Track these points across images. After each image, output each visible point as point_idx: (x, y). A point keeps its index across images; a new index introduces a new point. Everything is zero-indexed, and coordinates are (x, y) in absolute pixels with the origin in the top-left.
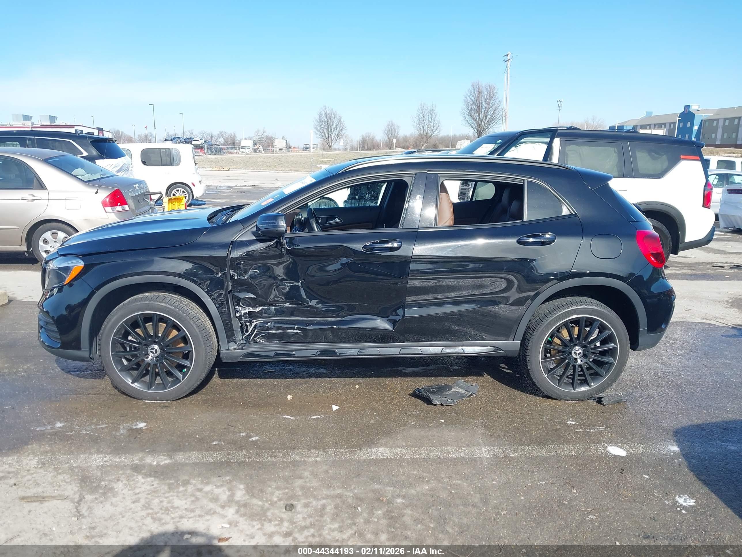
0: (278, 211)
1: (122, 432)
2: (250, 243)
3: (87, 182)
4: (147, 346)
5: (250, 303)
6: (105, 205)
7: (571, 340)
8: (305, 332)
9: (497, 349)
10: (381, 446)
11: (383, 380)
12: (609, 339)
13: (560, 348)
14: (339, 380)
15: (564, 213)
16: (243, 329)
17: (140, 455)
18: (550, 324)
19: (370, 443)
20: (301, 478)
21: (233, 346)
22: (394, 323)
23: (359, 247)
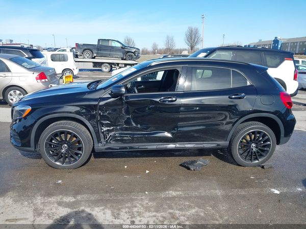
0: (120, 84)
1: (51, 185)
2: (108, 98)
3: (29, 69)
4: (62, 145)
5: (107, 125)
6: (37, 79)
7: (251, 140)
8: (133, 138)
9: (218, 145)
10: (170, 190)
11: (166, 158)
12: (268, 140)
13: (246, 144)
14: (147, 158)
15: (248, 85)
16: (105, 137)
17: (61, 196)
18: (242, 134)
19: (165, 188)
20: (136, 207)
21: (100, 145)
22: (173, 134)
23: (158, 100)
